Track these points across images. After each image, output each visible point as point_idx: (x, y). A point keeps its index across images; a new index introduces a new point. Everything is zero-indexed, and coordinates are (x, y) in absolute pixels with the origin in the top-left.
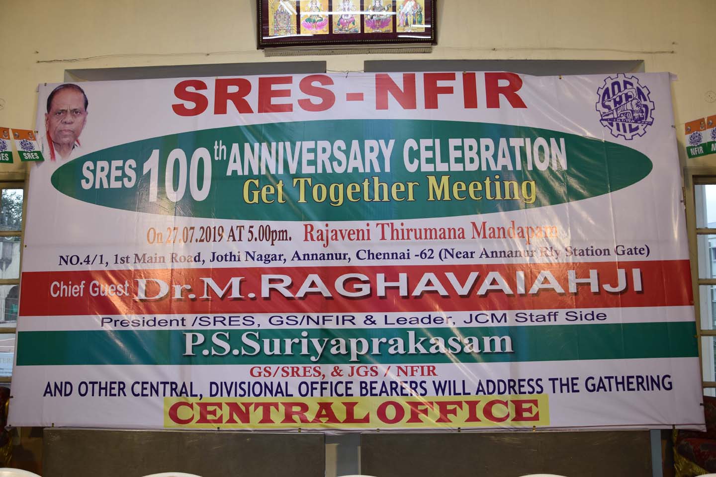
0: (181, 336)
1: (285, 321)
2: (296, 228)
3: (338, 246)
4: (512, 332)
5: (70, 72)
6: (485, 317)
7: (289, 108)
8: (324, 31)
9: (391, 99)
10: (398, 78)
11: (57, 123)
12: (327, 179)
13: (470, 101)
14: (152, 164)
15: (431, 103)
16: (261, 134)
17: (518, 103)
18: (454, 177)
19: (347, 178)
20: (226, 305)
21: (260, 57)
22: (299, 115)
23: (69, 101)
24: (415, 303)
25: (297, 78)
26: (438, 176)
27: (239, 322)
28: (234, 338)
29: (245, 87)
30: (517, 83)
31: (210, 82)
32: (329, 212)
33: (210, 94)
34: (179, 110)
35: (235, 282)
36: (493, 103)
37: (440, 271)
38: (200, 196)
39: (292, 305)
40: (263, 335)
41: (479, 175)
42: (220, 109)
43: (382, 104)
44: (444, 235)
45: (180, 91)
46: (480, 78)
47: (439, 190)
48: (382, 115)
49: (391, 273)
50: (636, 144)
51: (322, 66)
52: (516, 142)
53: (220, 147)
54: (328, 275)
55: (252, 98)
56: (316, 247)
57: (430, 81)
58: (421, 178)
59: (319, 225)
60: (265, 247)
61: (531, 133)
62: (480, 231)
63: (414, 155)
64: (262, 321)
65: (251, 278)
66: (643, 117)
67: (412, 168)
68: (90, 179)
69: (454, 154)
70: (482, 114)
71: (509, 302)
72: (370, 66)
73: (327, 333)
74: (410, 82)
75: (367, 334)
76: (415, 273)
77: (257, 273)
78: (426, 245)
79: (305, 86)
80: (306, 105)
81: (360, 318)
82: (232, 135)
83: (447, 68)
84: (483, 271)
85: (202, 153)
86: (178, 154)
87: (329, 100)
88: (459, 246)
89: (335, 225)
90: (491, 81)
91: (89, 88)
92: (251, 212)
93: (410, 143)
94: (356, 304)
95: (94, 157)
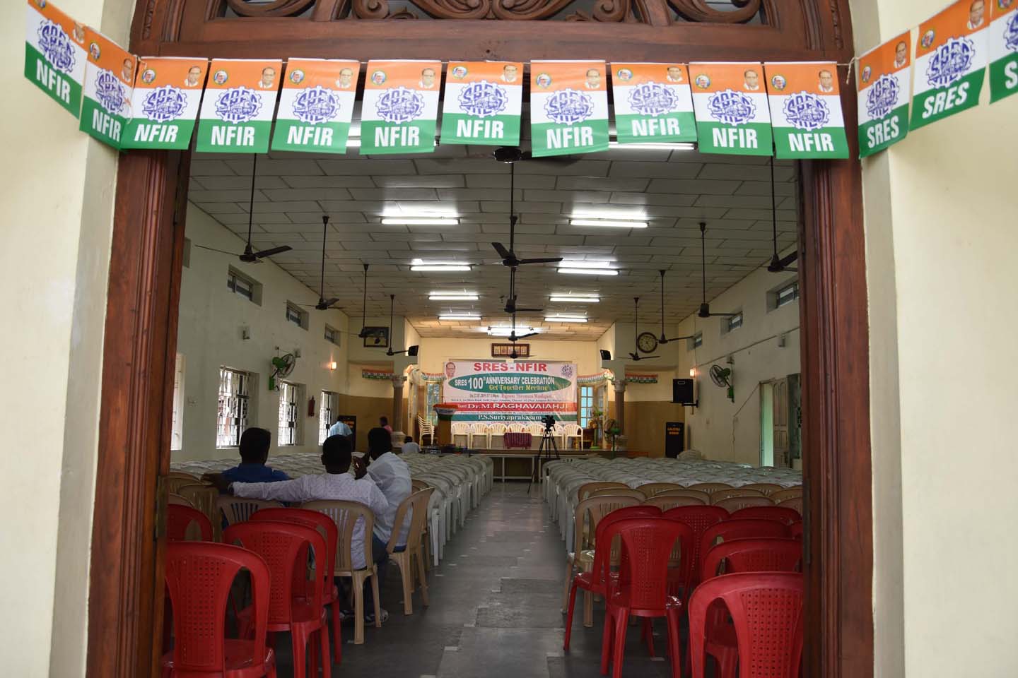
0: (478, 416)
1: (498, 413)
2: (500, 395)
3: (509, 399)
4: (542, 416)
5: (450, 360)
6: (536, 413)
7: (498, 370)
8: (505, 353)
9: (519, 369)
10: (521, 364)
11: (449, 371)
12: (506, 385)
13: (535, 370)
14: (470, 381)
15: (527, 370)
16: (493, 375)
17: (545, 370)
18: (531, 385)
19: (510, 385)
20: (486, 409)
21: (492, 358)
22: (501, 372)
23: (451, 366)
24: (523, 410)
25: (500, 363)
26: (528, 385)
27: (489, 413)
28: (488, 416)
29: (489, 365)
30: (545, 366)
31: (482, 363)
32: (506, 392)
33: (482, 366)
34: (475, 369)
35: (488, 405)
36: (540, 370)
37: (528, 404)
38: (481, 388)
39: (499, 410)
40: (493, 416)
41: (536, 385)
42: (484, 370)
43: (517, 370)
44: (529, 397)
45: (475, 365)
46: (538, 365)
47: (528, 388)
48: (517, 372)
49: (519, 404)
50: (569, 380)
51: (505, 361)
52: (544, 378)
53: (484, 378)
54: (506, 404)
55: (491, 368)
56: (504, 399)
57: (527, 365)
58: (525, 385)
59: (505, 394)
60: (494, 398)
61: (547, 376)
62: (536, 396)
63: (524, 381)
64: (494, 413)
65: (491, 404)
66: (570, 374)
67: (523, 383)
68: (458, 383)
69: (531, 381)
70: (538, 372)
71: (542, 410)
72: (515, 362)
73: (506, 415)
74: (523, 365)
75: (514, 416)
76: (523, 404)
77: (493, 403)
78: (525, 399)
79: (502, 366)
80: (502, 369)
81: (512, 413)
82: (487, 375)
83: (529, 363)
84: (537, 404)
85: (481, 379)
86: (475, 379)
87: (507, 369)
88: (532, 399)
89: (508, 394)
90: (540, 365)
91: (456, 364)
92: (492, 392)
93: (523, 378)
94: (512, 410)
95: (458, 379)
